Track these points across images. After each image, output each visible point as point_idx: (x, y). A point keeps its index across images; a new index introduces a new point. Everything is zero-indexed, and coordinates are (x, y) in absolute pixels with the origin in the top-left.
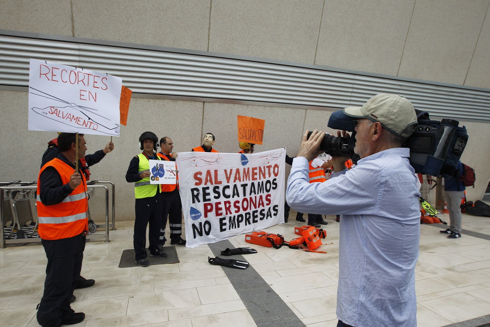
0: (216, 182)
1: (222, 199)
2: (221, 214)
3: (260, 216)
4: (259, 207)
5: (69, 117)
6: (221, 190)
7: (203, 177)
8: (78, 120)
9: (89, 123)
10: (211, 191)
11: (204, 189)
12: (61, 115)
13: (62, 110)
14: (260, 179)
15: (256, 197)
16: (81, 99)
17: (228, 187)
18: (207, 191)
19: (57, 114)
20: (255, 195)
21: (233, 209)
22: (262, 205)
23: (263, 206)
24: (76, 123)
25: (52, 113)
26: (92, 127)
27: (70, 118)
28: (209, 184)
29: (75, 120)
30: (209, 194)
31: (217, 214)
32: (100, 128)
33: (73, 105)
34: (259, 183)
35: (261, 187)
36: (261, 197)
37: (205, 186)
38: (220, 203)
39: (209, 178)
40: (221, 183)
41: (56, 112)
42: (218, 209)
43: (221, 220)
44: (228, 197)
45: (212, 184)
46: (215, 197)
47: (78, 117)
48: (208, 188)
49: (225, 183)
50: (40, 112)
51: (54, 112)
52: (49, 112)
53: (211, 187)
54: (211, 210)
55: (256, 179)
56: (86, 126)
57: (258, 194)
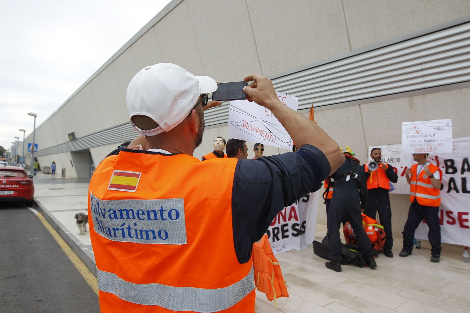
5: (256, 129)
8: (262, 132)
9: (270, 136)
12: (250, 128)
13: (251, 123)
16: (265, 115)
19: (247, 127)
24: (260, 134)
25: (244, 126)
26: (271, 140)
27: (256, 131)
29: (260, 132)
32: (278, 141)
33: (259, 120)
41: (246, 125)
47: (262, 130)
50: (236, 124)
51: (245, 125)
52: (242, 125)
56: (267, 139)
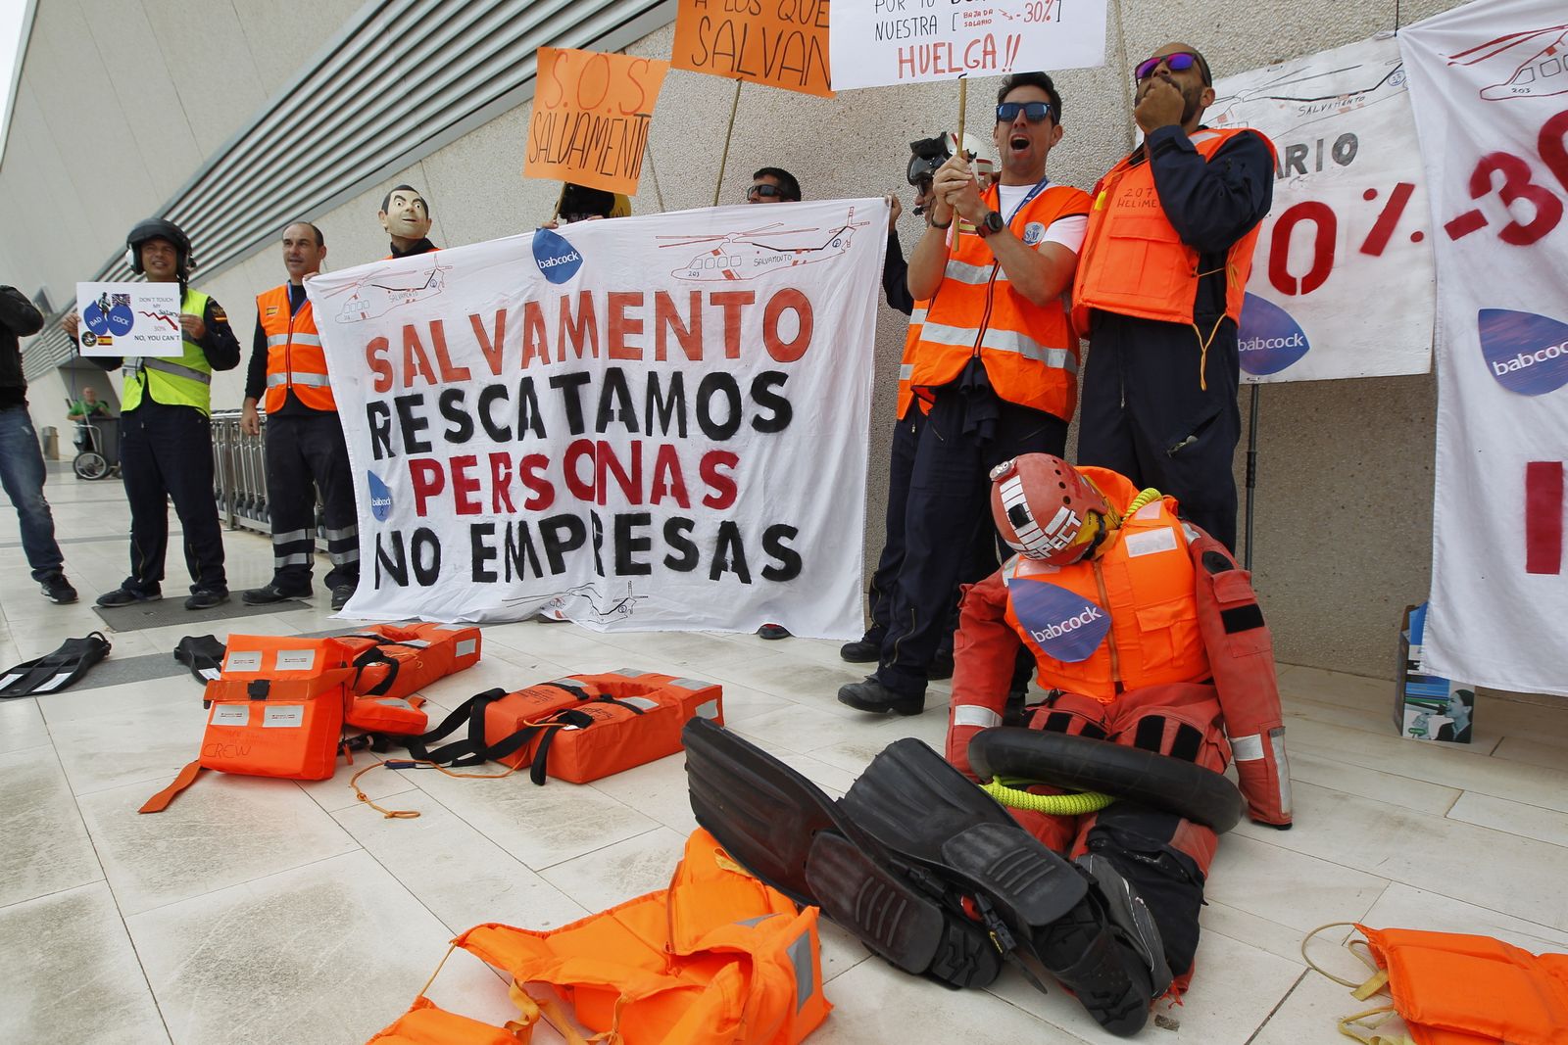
0: (448, 373)
1: (481, 444)
2: (477, 508)
3: (661, 548)
4: (655, 500)
6: (470, 406)
7: (395, 355)
10: (430, 410)
11: (403, 404)
14: (661, 355)
15: (636, 447)
17: (499, 391)
18: (417, 412)
20: (635, 436)
21: (520, 493)
22: (673, 494)
23: (684, 503)
28: (420, 384)
30: (423, 423)
31: (463, 507)
34: (653, 377)
35: (667, 401)
36: (668, 454)
37: (408, 392)
38: (470, 461)
39: (416, 360)
40: (465, 373)
42: (464, 486)
43: (478, 531)
44: (502, 435)
45: (432, 380)
46: (450, 436)
48: (418, 400)
49: (483, 377)
53: (432, 395)
54: (436, 489)
55: (636, 354)
57: (649, 433)
